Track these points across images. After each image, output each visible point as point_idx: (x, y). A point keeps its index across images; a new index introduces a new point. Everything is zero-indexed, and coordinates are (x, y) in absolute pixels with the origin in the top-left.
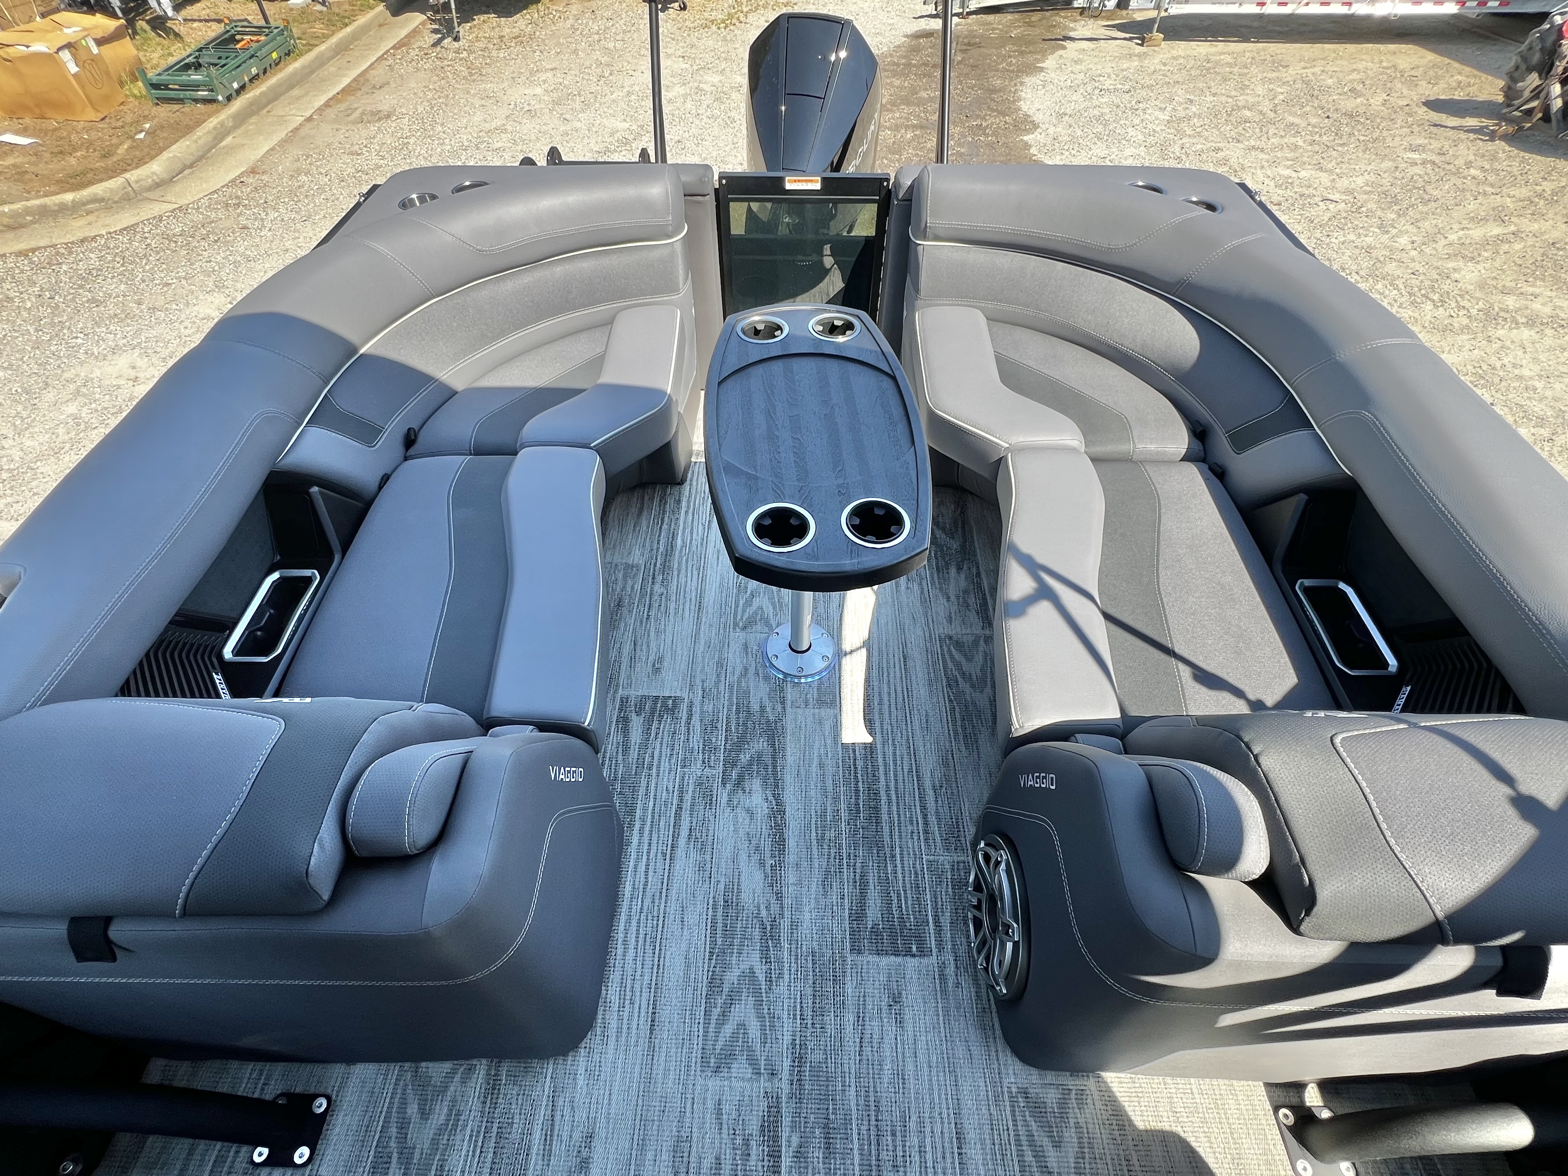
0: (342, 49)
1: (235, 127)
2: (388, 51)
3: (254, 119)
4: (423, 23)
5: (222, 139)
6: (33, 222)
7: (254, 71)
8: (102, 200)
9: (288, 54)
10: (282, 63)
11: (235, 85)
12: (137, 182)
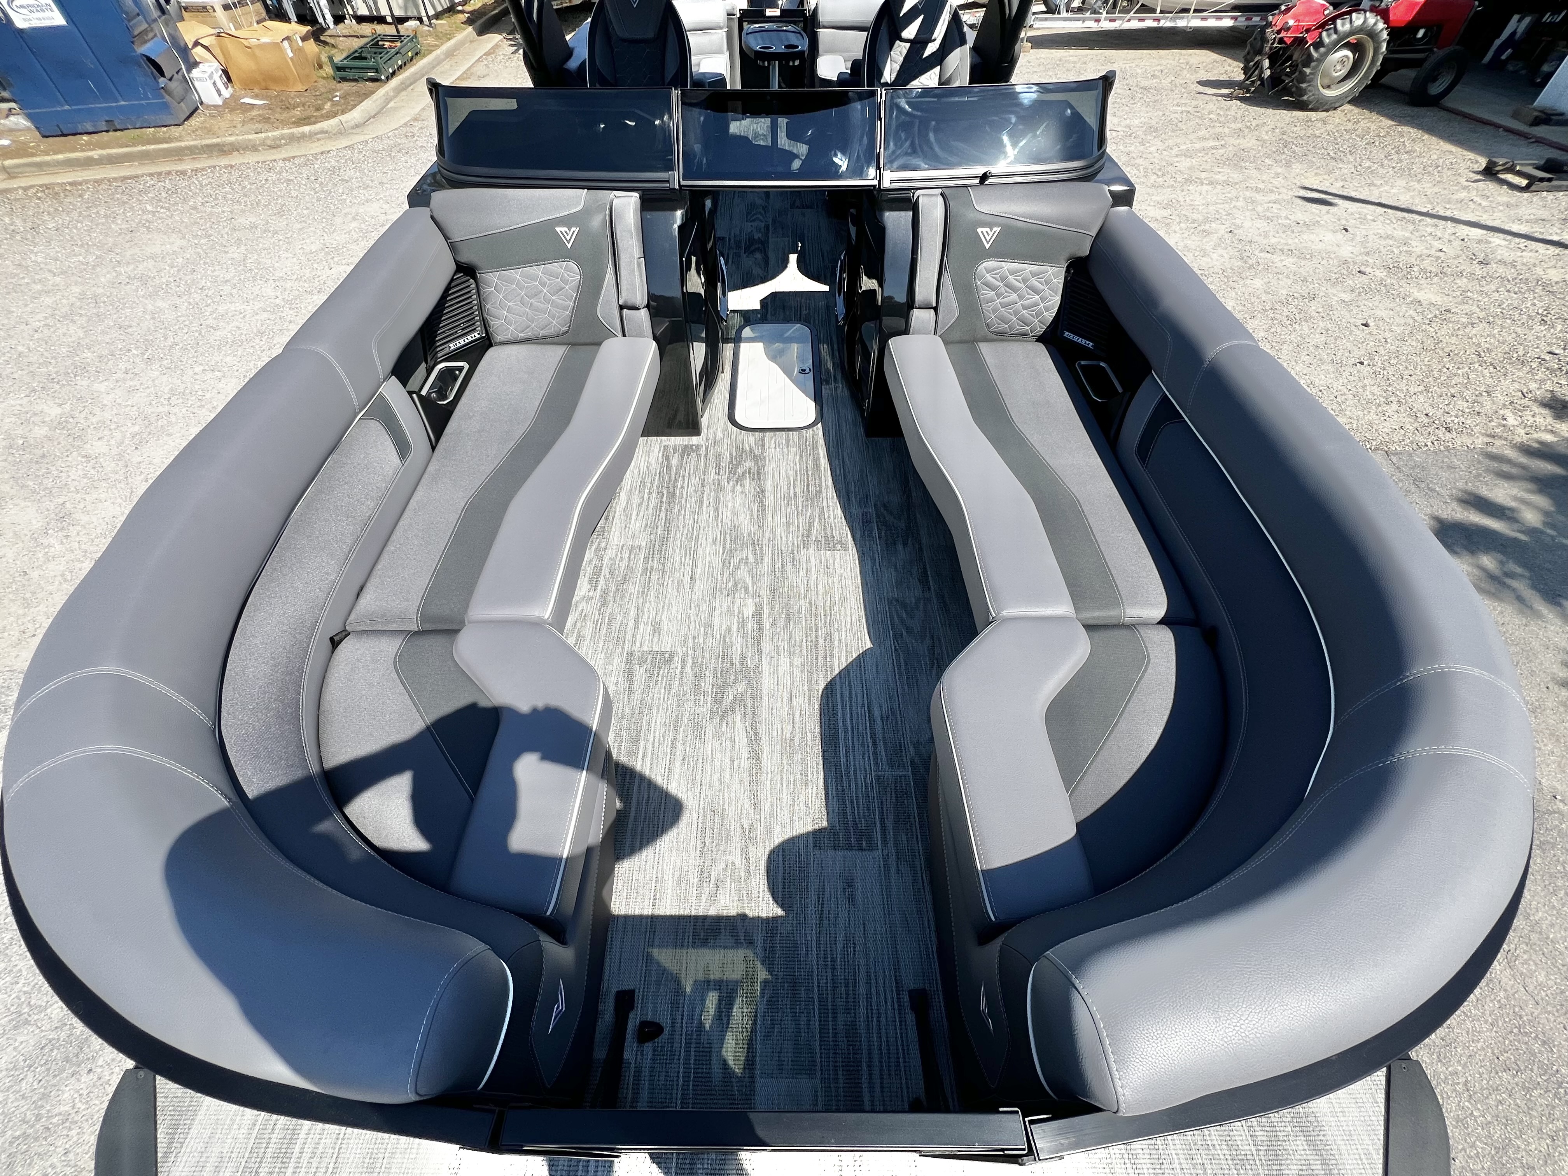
0: (450, 54)
1: (395, 97)
2: (481, 57)
3: (404, 93)
4: (501, 41)
5: (387, 104)
6: (285, 144)
7: (400, 63)
8: (326, 132)
9: (417, 54)
10: (414, 61)
11: (391, 70)
12: (346, 122)
